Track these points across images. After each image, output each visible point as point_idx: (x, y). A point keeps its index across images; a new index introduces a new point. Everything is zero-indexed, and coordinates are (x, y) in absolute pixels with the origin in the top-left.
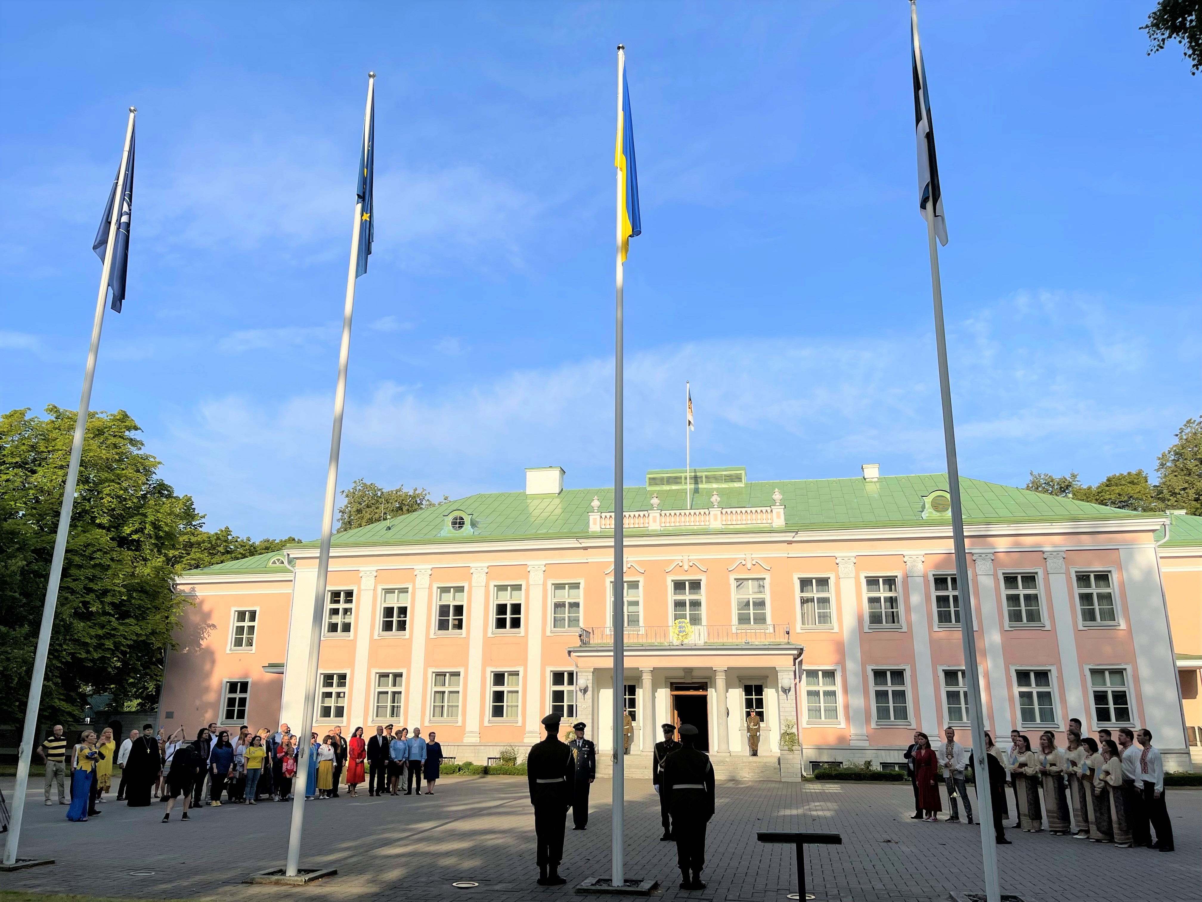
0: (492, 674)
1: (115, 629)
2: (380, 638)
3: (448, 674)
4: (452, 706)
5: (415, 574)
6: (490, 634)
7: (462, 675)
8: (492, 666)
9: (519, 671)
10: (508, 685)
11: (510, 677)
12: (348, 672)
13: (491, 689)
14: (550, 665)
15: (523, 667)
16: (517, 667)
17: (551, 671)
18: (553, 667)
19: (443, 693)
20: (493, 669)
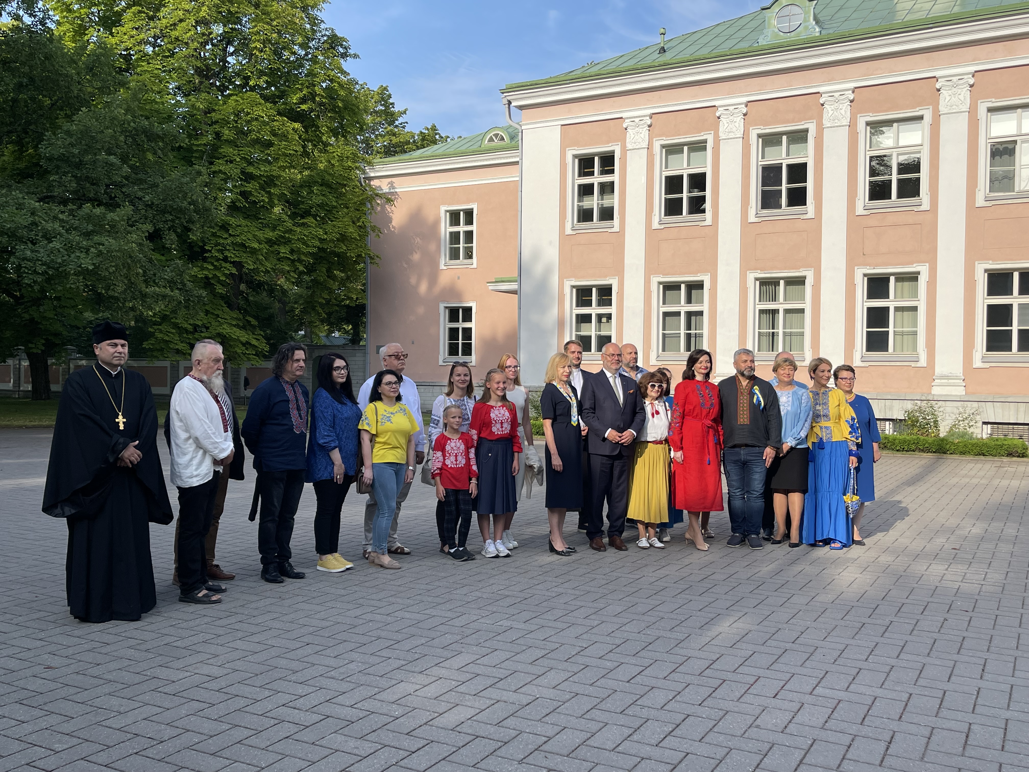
0: (866, 279)
1: (290, 231)
2: (662, 227)
3: (782, 282)
4: (791, 334)
5: (717, 114)
6: (860, 211)
7: (809, 282)
8: (865, 264)
9: (919, 273)
10: (895, 298)
11: (899, 284)
12: (614, 283)
13: (865, 304)
14: (985, 258)
15: (927, 264)
16: (914, 265)
17: (986, 271)
18: (991, 262)
19: (775, 312)
20: (868, 269)
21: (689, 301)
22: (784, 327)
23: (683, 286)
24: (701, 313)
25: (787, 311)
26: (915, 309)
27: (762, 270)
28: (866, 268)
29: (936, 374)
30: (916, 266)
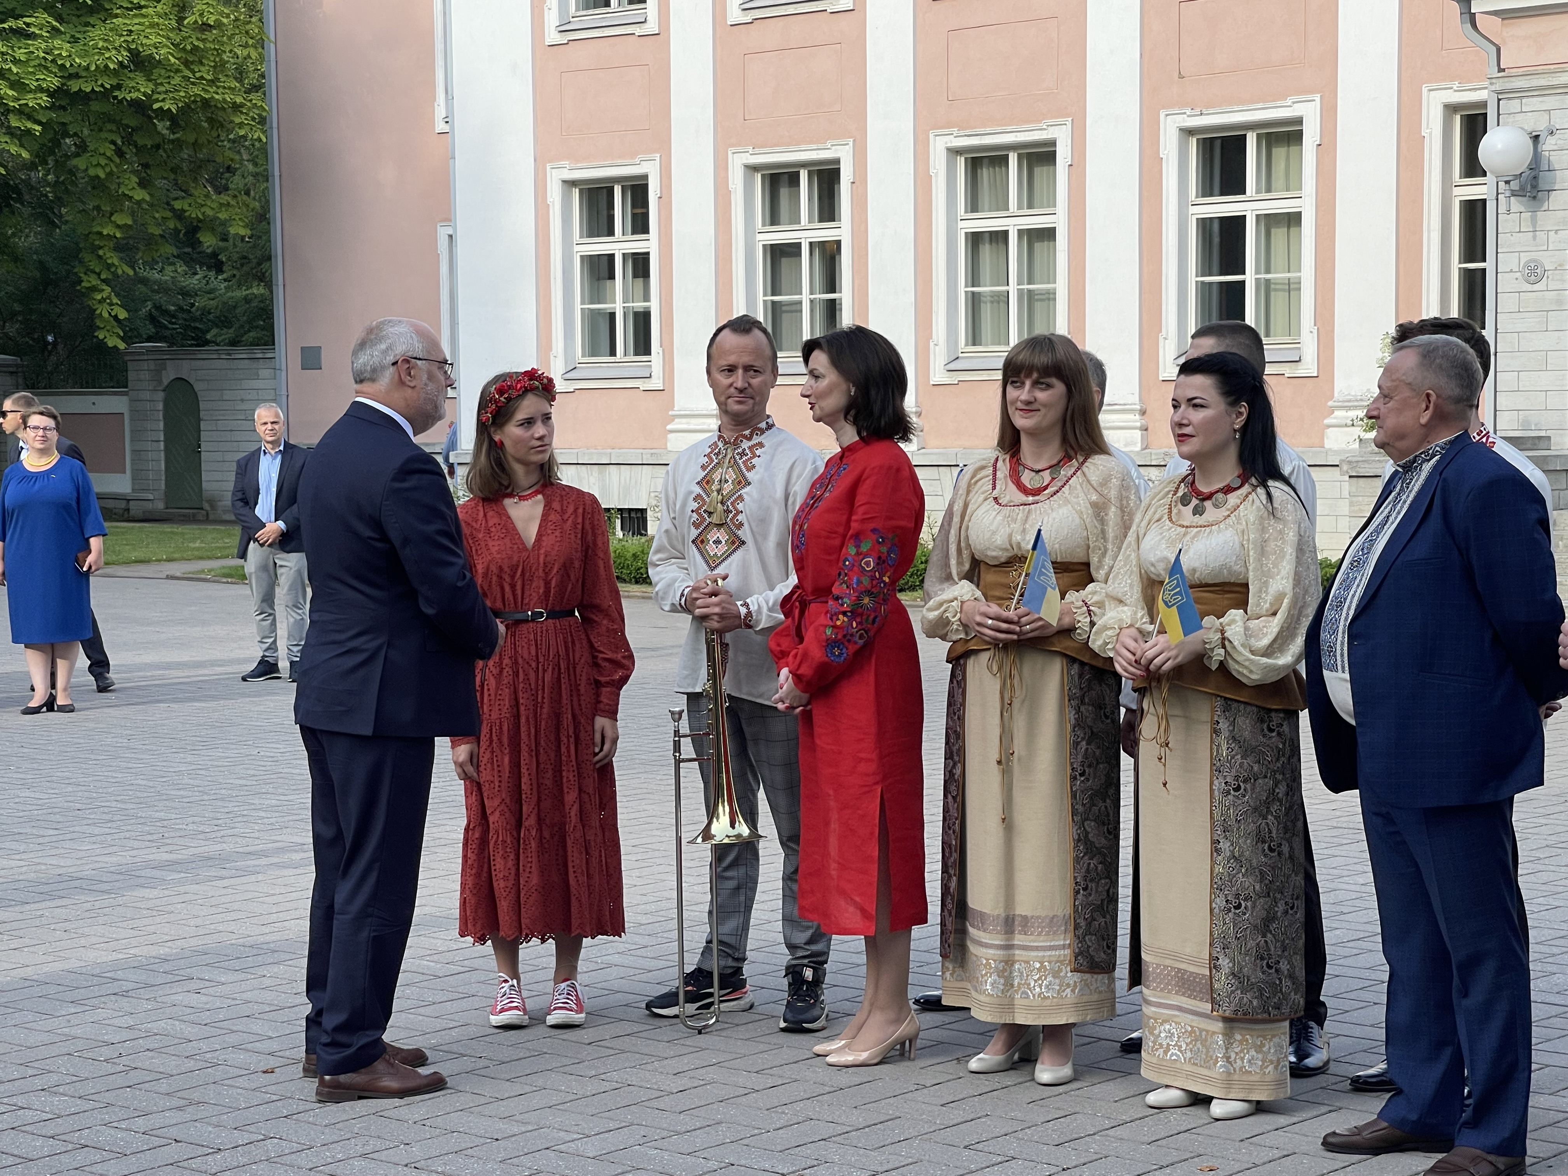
0: (1190, 141)
2: (750, 16)
3: (1011, 157)
7: (1064, 155)
8: (1180, 104)
9: (1303, 122)
10: (1262, 191)
11: (1268, 154)
12: (650, 169)
13: (1192, 209)
14: (1441, 76)
15: (1316, 97)
16: (1290, 101)
18: (1458, 85)
20: (1188, 116)
23: (803, 175)
24: (838, 247)
25: (1023, 236)
27: (963, 126)
28: (1185, 113)
29: (1336, 395)
30: (1294, 103)
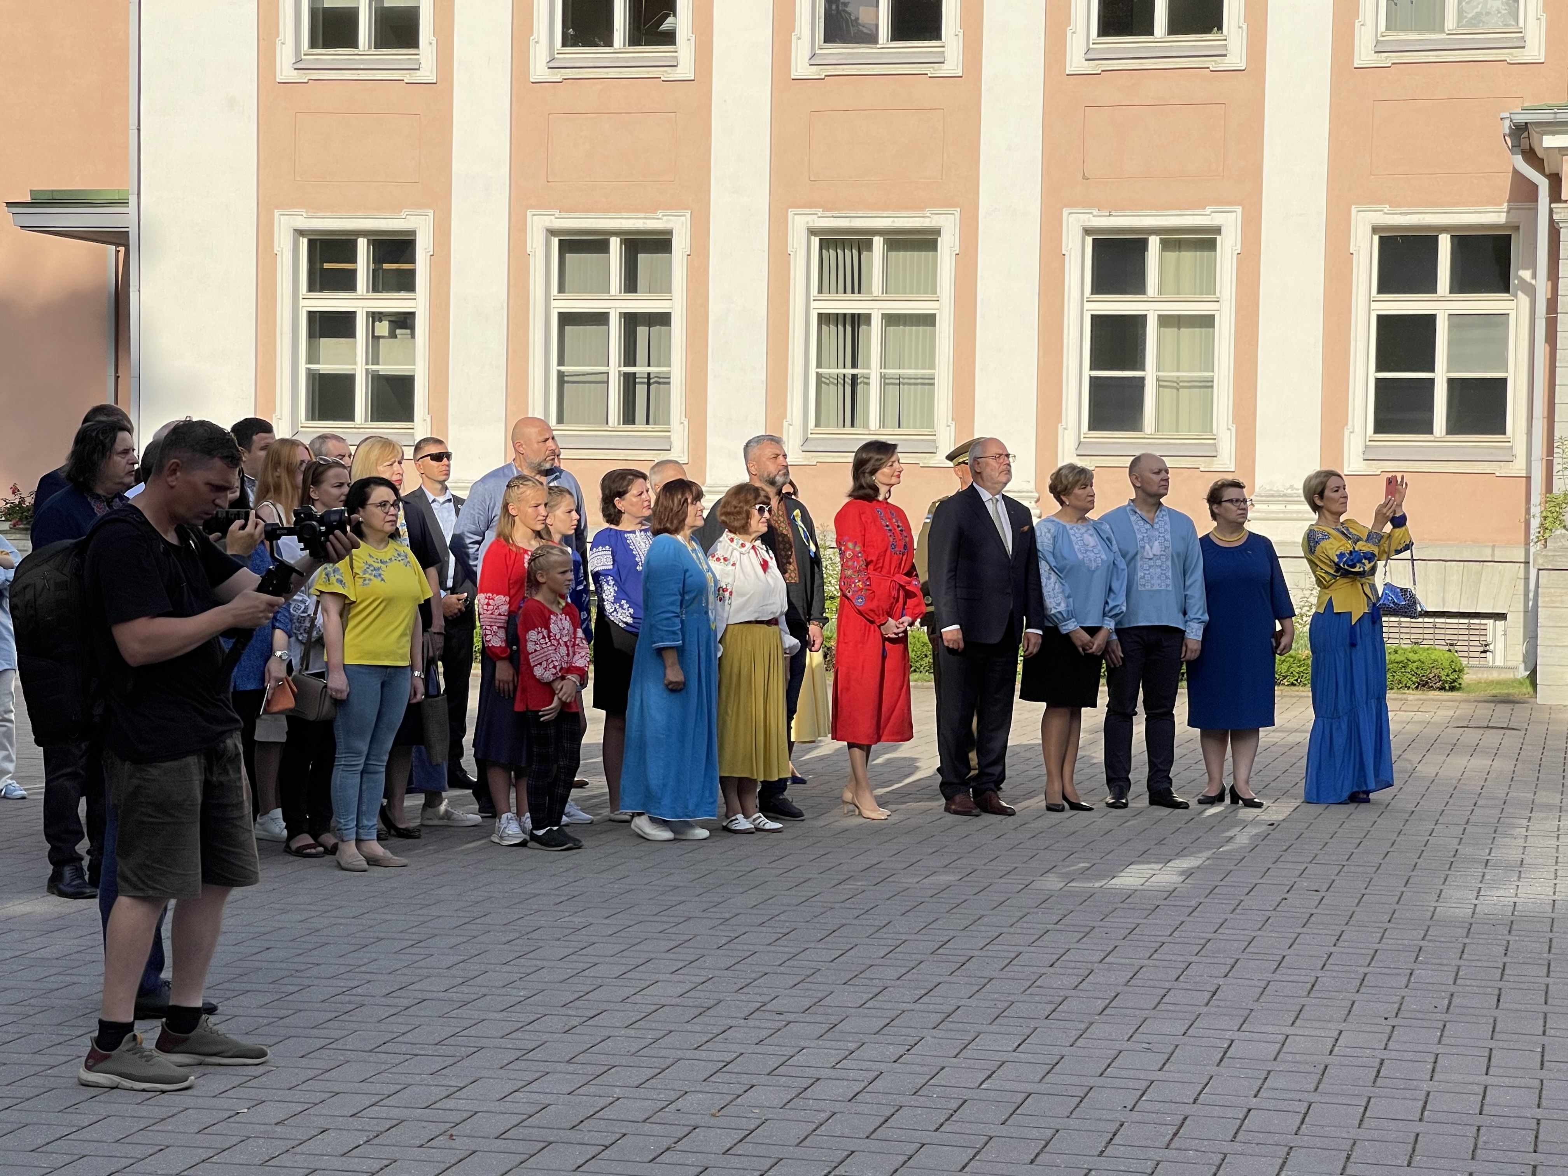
0: (1089, 240)
2: (558, 76)
3: (878, 242)
4: (900, 381)
6: (1076, 62)
7: (948, 244)
8: (1087, 204)
9: (1218, 230)
10: (1160, 293)
11: (1172, 256)
13: (1087, 306)
14: (1373, 199)
15: (1239, 209)
16: (1208, 210)
17: (1375, 230)
18: (1386, 208)
19: (857, 321)
20: (1094, 216)
21: (631, 284)
22: (884, 364)
23: (615, 244)
24: (664, 319)
25: (891, 320)
26: (1207, 321)
27: (828, 207)
28: (1091, 213)
29: (1257, 490)
30: (1212, 212)
